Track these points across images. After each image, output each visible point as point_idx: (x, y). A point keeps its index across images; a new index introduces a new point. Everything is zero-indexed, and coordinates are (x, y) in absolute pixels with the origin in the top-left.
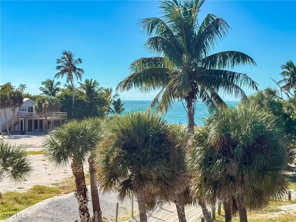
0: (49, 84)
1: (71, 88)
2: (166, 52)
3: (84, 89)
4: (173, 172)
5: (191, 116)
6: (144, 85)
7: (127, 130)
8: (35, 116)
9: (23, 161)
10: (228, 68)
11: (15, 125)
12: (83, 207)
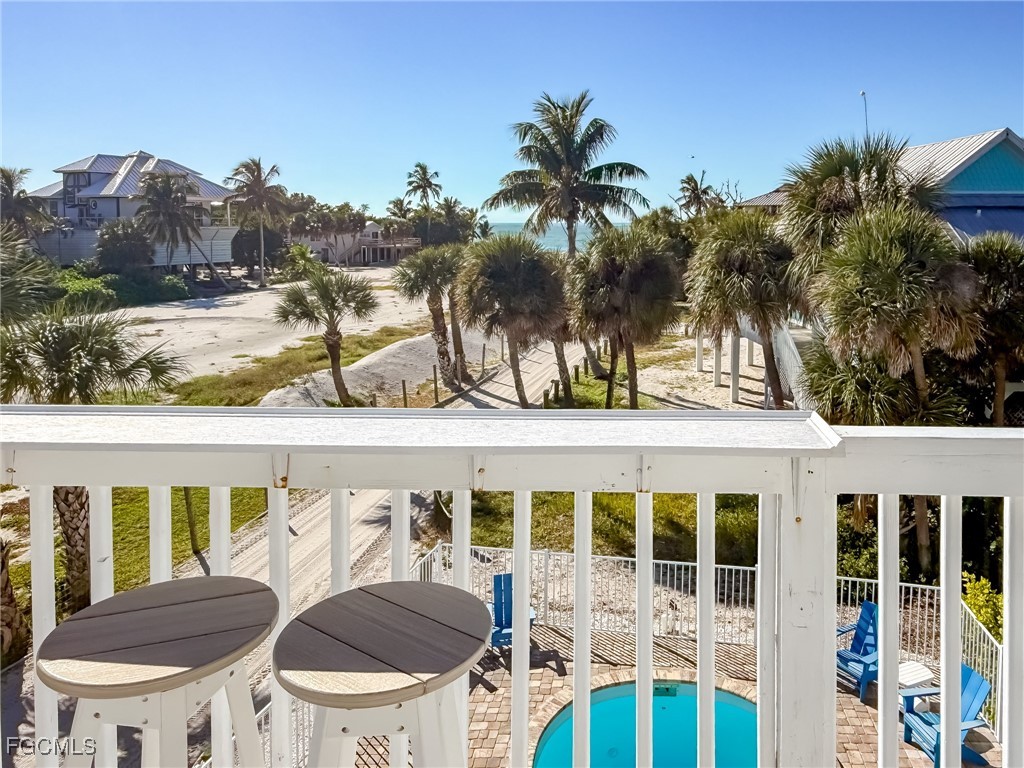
0: (399, 203)
1: (426, 208)
2: (542, 163)
3: (443, 209)
4: (549, 304)
5: (572, 239)
6: (515, 203)
7: (494, 256)
8: (381, 243)
9: (369, 295)
10: (616, 183)
11: (356, 254)
12: (442, 349)
